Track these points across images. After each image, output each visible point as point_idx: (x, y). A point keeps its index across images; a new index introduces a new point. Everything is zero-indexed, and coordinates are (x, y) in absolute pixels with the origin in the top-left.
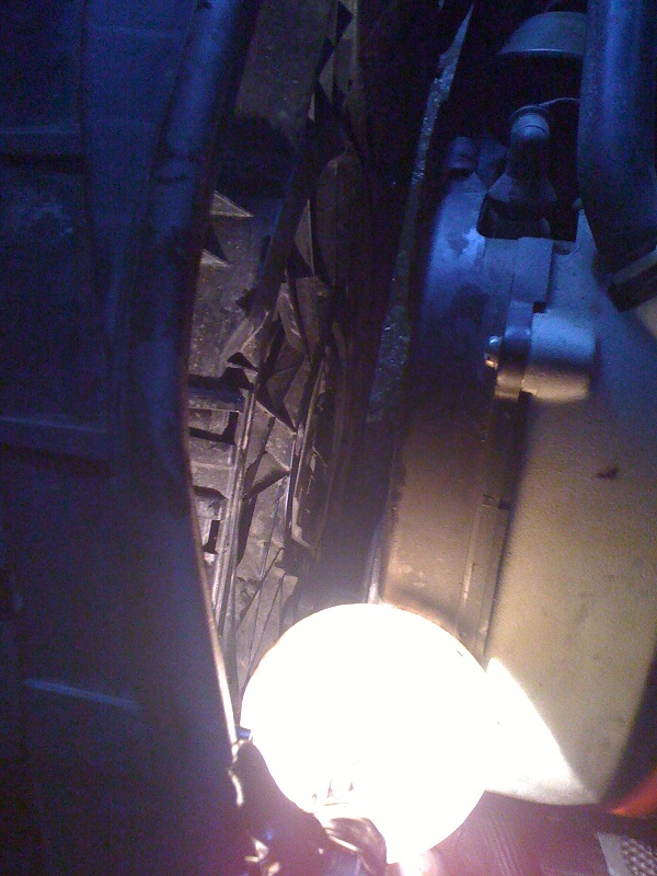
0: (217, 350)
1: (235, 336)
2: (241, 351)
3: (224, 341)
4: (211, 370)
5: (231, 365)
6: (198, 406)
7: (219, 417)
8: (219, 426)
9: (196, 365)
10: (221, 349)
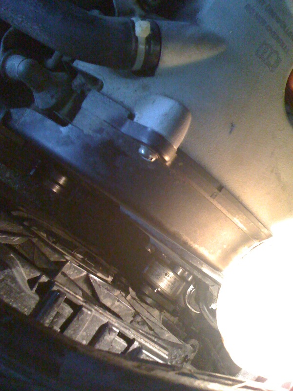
0: (23, 294)
1: (19, 280)
2: (27, 279)
3: (20, 287)
4: (33, 302)
5: (35, 289)
6: (51, 318)
7: (63, 309)
8: (68, 311)
9: (26, 309)
10: (23, 291)
